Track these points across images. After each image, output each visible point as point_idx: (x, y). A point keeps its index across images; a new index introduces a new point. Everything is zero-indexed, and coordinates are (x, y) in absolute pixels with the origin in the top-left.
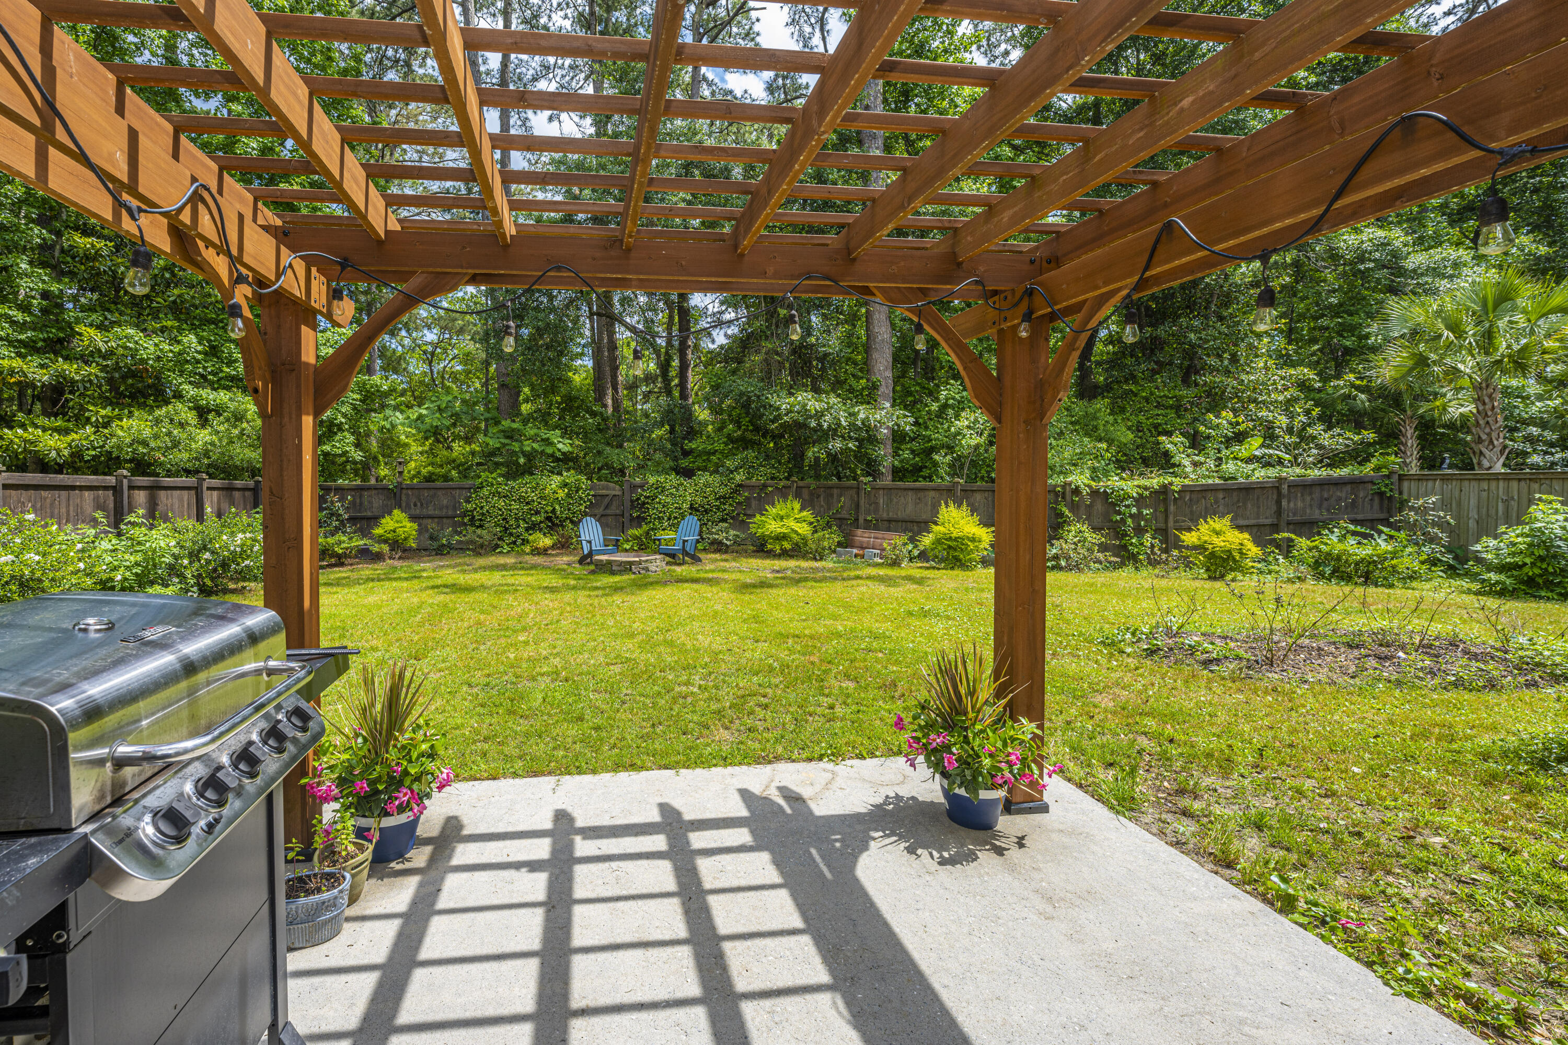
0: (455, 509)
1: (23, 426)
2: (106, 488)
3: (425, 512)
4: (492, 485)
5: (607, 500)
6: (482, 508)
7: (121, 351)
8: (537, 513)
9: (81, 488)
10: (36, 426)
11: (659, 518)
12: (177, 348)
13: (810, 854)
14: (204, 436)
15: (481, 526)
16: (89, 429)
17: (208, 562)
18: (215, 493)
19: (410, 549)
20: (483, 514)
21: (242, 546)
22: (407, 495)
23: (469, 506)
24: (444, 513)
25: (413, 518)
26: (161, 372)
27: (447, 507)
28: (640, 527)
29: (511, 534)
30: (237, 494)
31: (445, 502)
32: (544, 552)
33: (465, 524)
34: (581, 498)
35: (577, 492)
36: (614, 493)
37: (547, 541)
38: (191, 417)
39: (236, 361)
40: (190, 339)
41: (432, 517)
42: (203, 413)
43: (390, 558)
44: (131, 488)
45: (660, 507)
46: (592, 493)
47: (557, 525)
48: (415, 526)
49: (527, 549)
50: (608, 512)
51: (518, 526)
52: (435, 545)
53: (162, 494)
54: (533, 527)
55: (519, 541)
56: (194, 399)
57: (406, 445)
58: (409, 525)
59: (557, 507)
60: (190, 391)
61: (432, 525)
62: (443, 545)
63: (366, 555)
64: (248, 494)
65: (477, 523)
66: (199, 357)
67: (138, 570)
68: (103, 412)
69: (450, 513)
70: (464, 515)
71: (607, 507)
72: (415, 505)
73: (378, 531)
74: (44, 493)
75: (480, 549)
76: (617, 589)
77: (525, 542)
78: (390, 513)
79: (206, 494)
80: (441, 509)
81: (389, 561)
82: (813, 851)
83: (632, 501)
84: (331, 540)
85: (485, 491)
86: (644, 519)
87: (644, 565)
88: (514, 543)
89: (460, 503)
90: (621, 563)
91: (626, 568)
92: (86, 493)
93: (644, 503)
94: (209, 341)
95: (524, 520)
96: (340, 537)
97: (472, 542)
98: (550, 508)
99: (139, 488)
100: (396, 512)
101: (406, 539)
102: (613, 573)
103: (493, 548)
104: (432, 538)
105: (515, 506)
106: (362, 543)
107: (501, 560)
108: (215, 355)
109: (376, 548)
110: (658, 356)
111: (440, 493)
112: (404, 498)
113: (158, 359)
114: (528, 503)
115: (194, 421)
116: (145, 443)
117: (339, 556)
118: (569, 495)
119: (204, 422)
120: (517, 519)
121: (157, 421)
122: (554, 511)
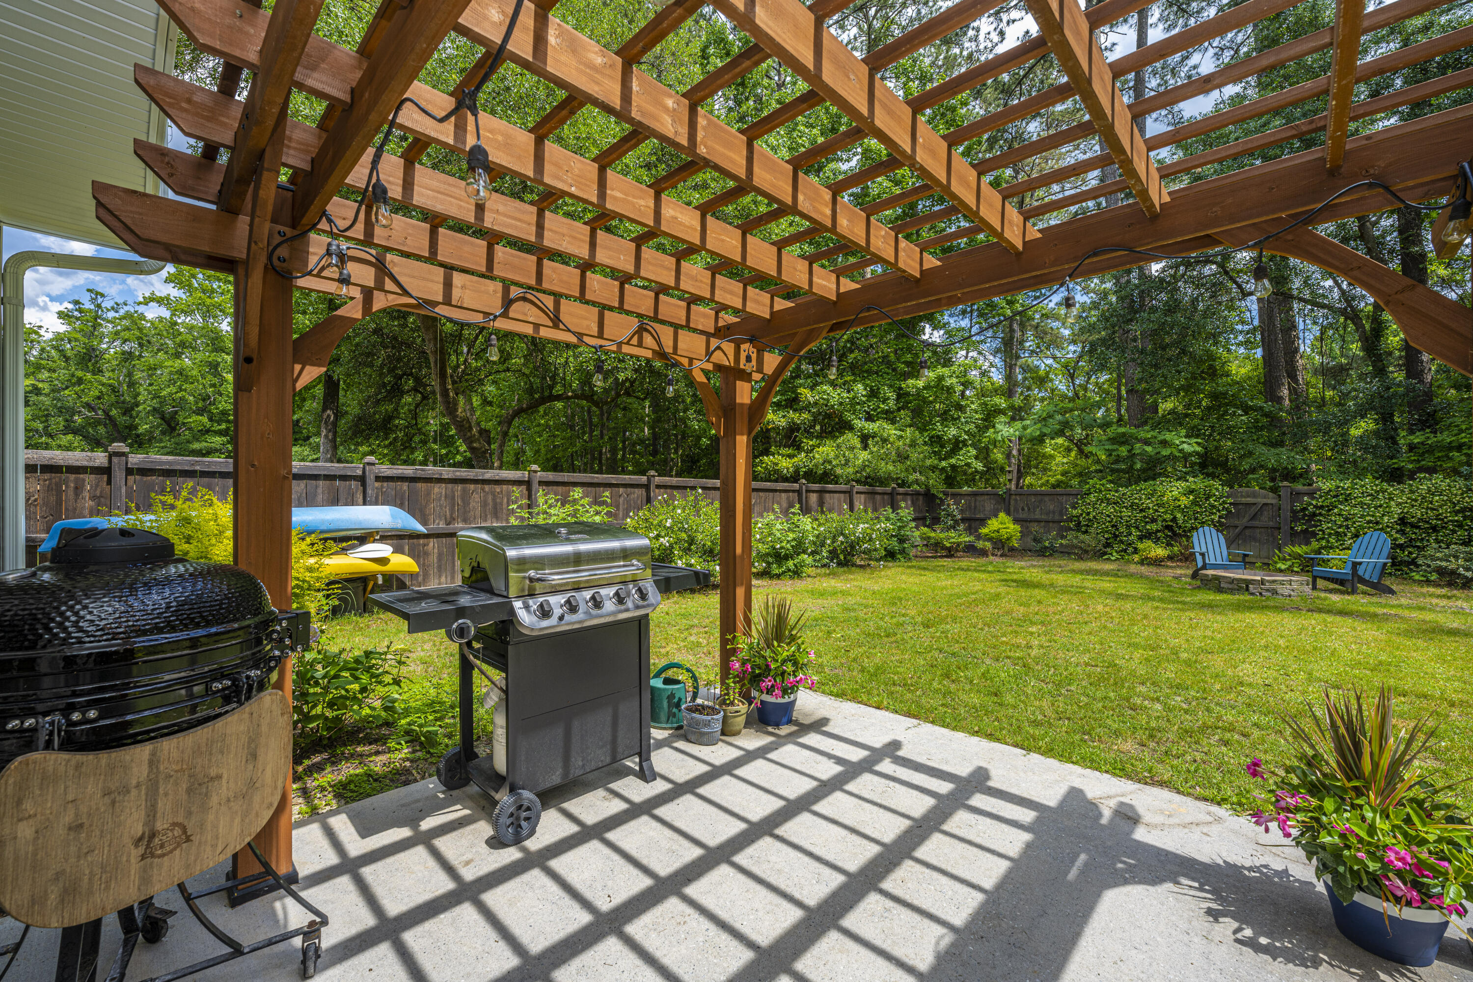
0: (1061, 514)
1: (773, 455)
2: (794, 491)
3: (1032, 516)
4: (1101, 491)
5: (1253, 510)
6: (1088, 514)
7: (822, 401)
8: (1154, 521)
9: (781, 491)
10: (779, 454)
11: (1337, 534)
12: (851, 395)
13: (1076, 856)
14: (864, 455)
15: (1086, 532)
16: (803, 455)
17: (842, 543)
18: (863, 496)
19: (1012, 549)
20: (1090, 520)
21: (863, 533)
22: (1016, 500)
23: (1075, 512)
24: (1050, 518)
25: (1016, 521)
26: (842, 413)
27: (1054, 512)
28: (1308, 543)
29: (1122, 542)
30: (878, 497)
31: (1052, 507)
32: (1157, 562)
33: (1071, 529)
34: (1214, 507)
35: (1207, 499)
36: (1265, 501)
37: (1160, 552)
38: (856, 442)
39: (888, 399)
40: (859, 388)
41: (1038, 521)
42: (865, 439)
43: (993, 555)
44: (808, 491)
45: (1340, 520)
46: (1230, 500)
47: (1180, 535)
48: (1018, 527)
49: (1136, 558)
50: (1256, 523)
51: (1130, 534)
52: (1039, 546)
53: (827, 495)
54: (1146, 536)
55: (1131, 550)
56: (861, 430)
57: (1052, 457)
58: (1012, 526)
59: (1179, 515)
60: (858, 423)
61: (1034, 528)
62: (1046, 548)
63: (971, 550)
64: (886, 497)
65: (1083, 529)
66: (864, 399)
67: (793, 543)
68: (811, 443)
69: (1057, 518)
70: (1070, 520)
71: (1253, 518)
72: (1023, 509)
73: (984, 531)
74: (761, 494)
75: (1083, 553)
76: (1209, 606)
77: (1136, 550)
78: (996, 516)
79: (856, 496)
80: (1048, 514)
81: (991, 558)
82: (1083, 857)
83: (1294, 512)
84: (942, 535)
85: (1092, 498)
86: (1314, 534)
87: (1267, 586)
88: (1125, 551)
89: (1067, 509)
90: (1232, 581)
91: (1244, 586)
92: (783, 494)
93: (1314, 515)
94: (871, 387)
95: (1137, 528)
96: (952, 534)
97: (1074, 547)
98: (1168, 517)
99: (813, 491)
100: (1002, 515)
101: (1008, 539)
102: (1220, 590)
103: (1100, 555)
104: (1035, 540)
105: (1126, 513)
106: (967, 539)
107: (1108, 566)
108: (875, 396)
109: (980, 544)
110: (1359, 326)
111: (1047, 499)
112: (1012, 502)
113: (841, 404)
114: (1141, 511)
115: (859, 446)
116: (830, 462)
117: (949, 549)
118: (1194, 503)
119: (865, 447)
120: (1128, 527)
121: (838, 447)
122: (1174, 519)
